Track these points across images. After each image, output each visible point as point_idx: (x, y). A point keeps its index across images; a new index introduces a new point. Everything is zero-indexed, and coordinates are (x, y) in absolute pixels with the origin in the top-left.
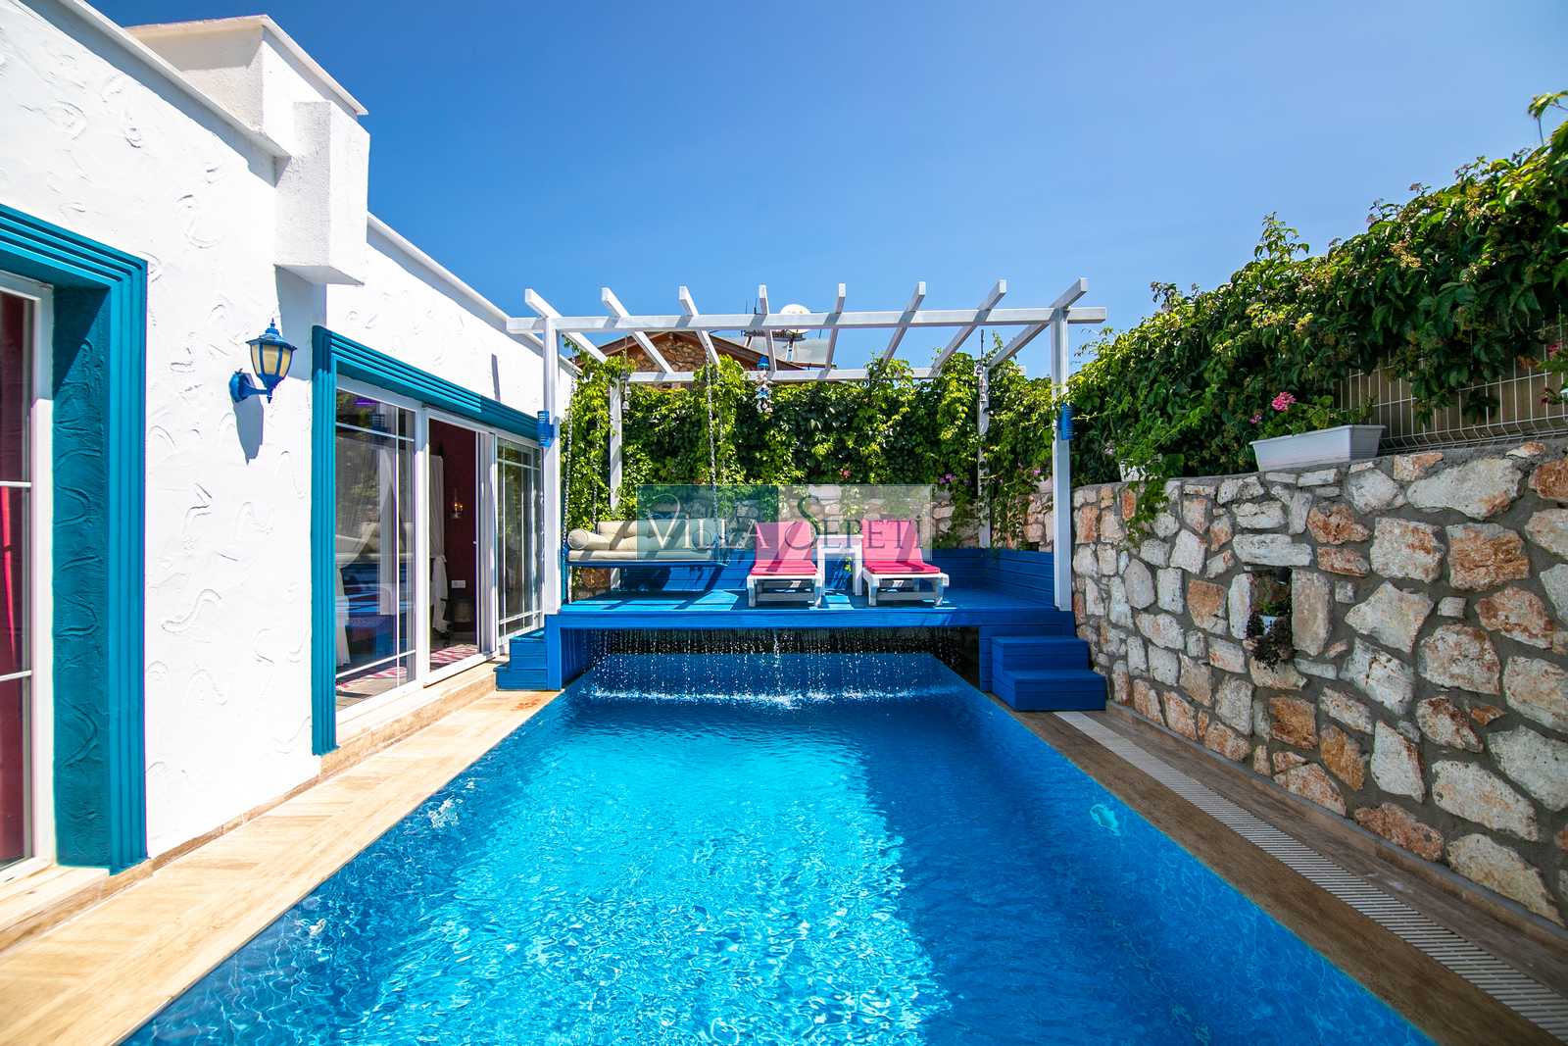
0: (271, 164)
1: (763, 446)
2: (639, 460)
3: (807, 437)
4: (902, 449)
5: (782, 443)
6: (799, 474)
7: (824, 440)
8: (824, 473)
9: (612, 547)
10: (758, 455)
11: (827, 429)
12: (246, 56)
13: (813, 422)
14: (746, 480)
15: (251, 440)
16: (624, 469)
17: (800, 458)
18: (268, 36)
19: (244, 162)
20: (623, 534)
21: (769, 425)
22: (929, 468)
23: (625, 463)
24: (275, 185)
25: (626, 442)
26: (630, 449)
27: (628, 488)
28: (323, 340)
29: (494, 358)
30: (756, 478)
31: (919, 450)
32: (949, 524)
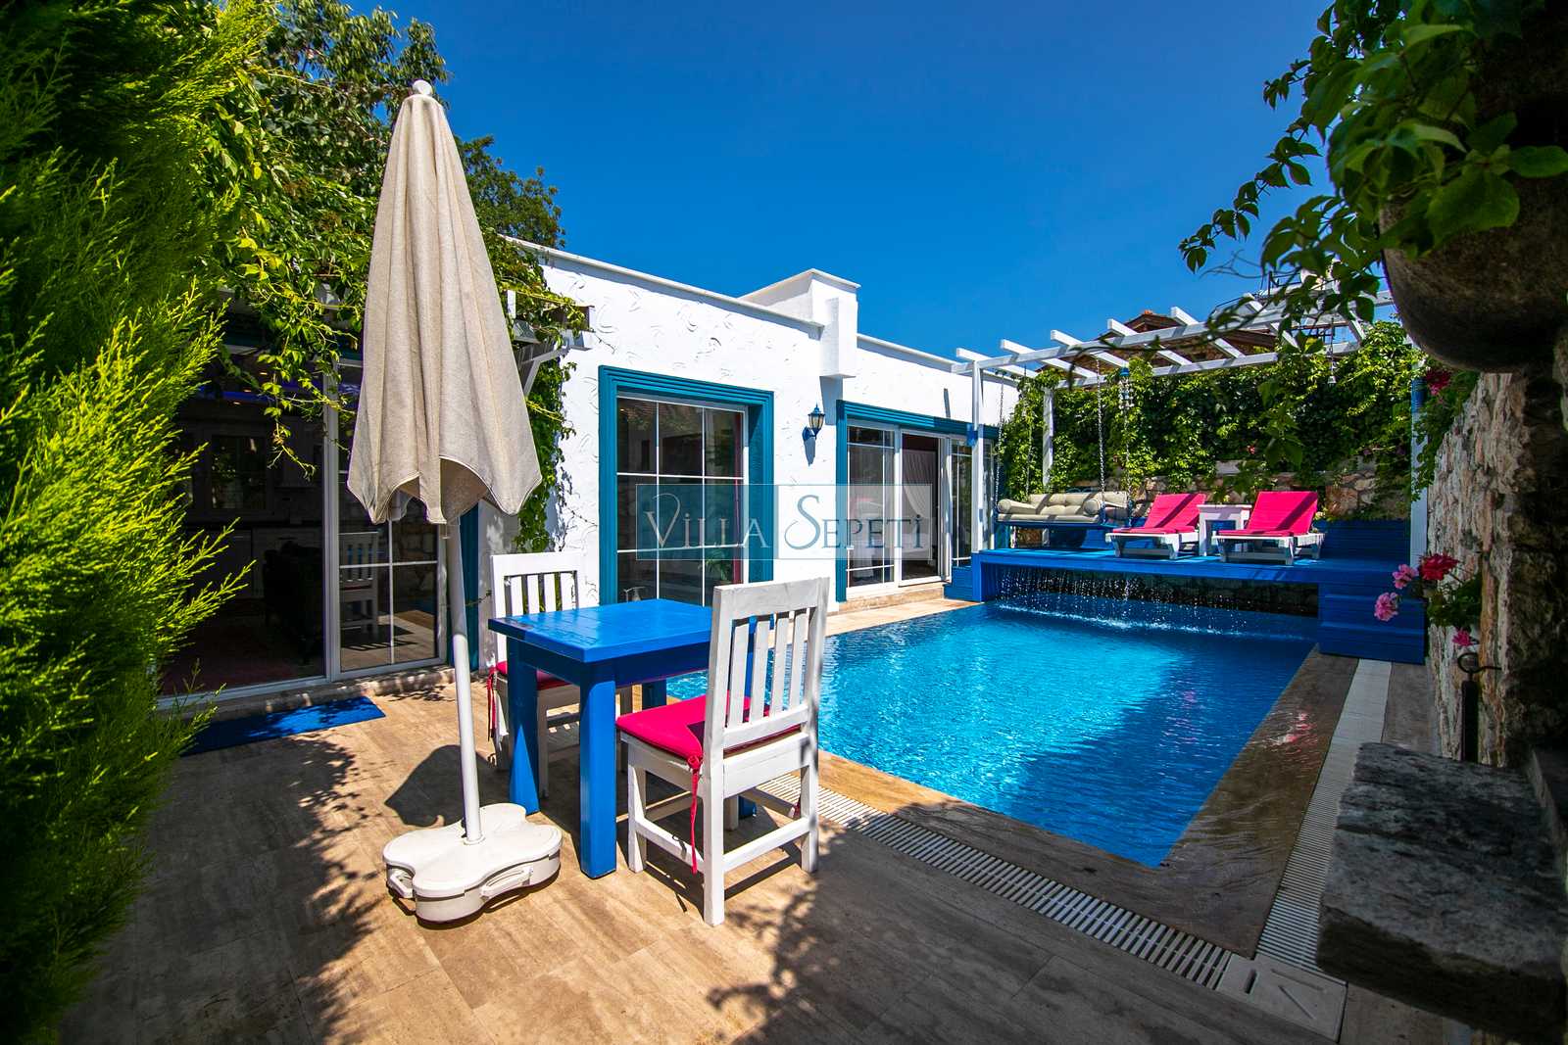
0: (815, 331)
1: (1172, 430)
2: (1066, 448)
3: (1214, 419)
4: (1314, 424)
5: (1187, 425)
6: (1203, 453)
7: (1230, 421)
8: (1232, 450)
9: (1037, 511)
10: (1166, 437)
11: (1232, 411)
12: (806, 289)
13: (1218, 406)
14: (1155, 459)
15: (810, 455)
16: (1054, 455)
17: (1206, 439)
18: (816, 277)
19: (806, 335)
20: (1046, 503)
21: (1176, 411)
22: (1350, 441)
23: (1055, 451)
24: (819, 339)
25: (1056, 434)
26: (1059, 440)
27: (1056, 469)
28: (841, 405)
29: (946, 390)
30: (1164, 458)
31: (1335, 424)
32: (1372, 495)
